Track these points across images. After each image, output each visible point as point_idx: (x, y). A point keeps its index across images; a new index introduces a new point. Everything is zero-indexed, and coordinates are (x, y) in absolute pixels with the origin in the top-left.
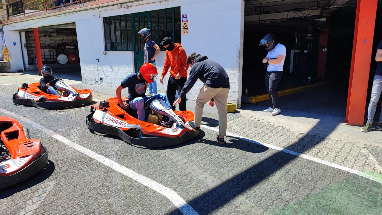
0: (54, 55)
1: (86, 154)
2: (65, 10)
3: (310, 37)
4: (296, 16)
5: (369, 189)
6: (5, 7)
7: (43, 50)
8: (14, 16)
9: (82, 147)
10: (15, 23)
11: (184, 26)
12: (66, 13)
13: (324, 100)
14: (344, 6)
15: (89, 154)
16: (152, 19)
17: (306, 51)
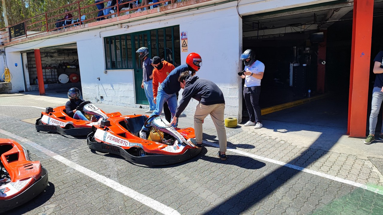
0: (55, 75)
1: (87, 174)
2: (66, 31)
3: (308, 51)
4: (294, 31)
5: (374, 203)
6: (7, 30)
7: (44, 70)
8: (16, 38)
9: (83, 167)
10: (17, 44)
11: (184, 44)
12: (67, 34)
13: (325, 112)
14: (340, 20)
15: (89, 174)
16: (152, 37)
17: (304, 65)
